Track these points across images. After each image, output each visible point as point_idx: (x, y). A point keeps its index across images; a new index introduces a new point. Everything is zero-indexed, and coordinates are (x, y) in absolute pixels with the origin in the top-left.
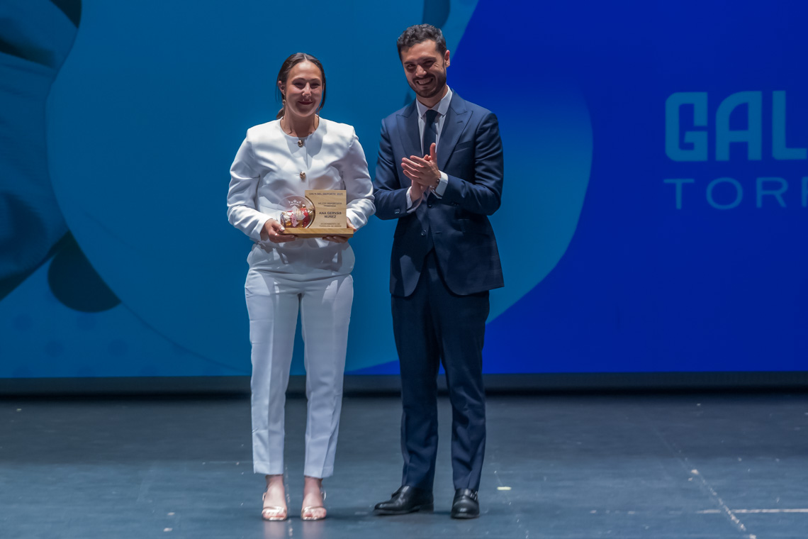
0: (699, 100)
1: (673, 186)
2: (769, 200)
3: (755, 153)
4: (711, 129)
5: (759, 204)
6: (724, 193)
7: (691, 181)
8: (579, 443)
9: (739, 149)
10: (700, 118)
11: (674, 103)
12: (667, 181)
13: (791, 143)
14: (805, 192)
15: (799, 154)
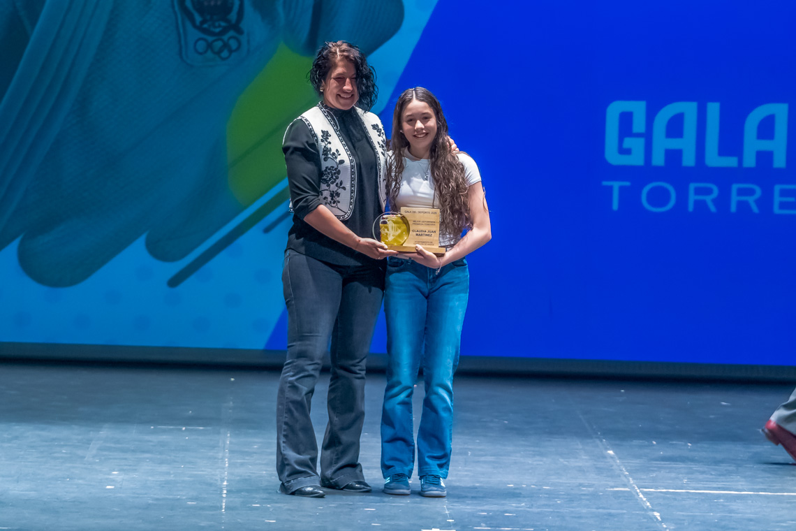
0: (638, 109)
5: (691, 208)
6: (659, 197)
8: (506, 422)
13: (724, 151)
14: (735, 199)
15: (731, 162)
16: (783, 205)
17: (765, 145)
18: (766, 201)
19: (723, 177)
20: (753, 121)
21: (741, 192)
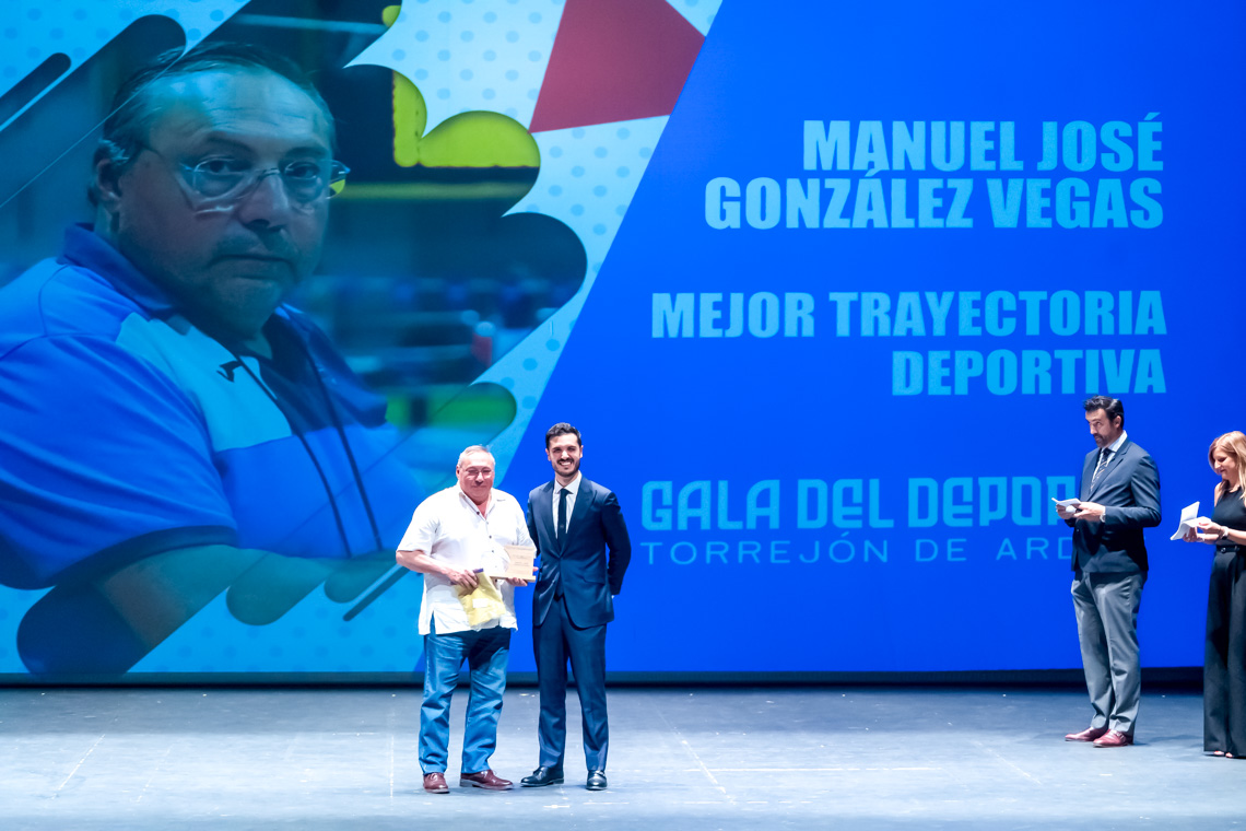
0: (666, 487)
1: (647, 548)
2: (715, 558)
3: (706, 525)
4: (674, 507)
5: (708, 560)
6: (683, 553)
7: (659, 544)
9: (694, 522)
10: (667, 499)
11: (648, 489)
12: (642, 544)
13: (732, 517)
14: (741, 553)
15: (737, 525)
16: (778, 557)
17: (763, 512)
18: (765, 554)
19: (732, 537)
20: (754, 493)
21: (746, 548)
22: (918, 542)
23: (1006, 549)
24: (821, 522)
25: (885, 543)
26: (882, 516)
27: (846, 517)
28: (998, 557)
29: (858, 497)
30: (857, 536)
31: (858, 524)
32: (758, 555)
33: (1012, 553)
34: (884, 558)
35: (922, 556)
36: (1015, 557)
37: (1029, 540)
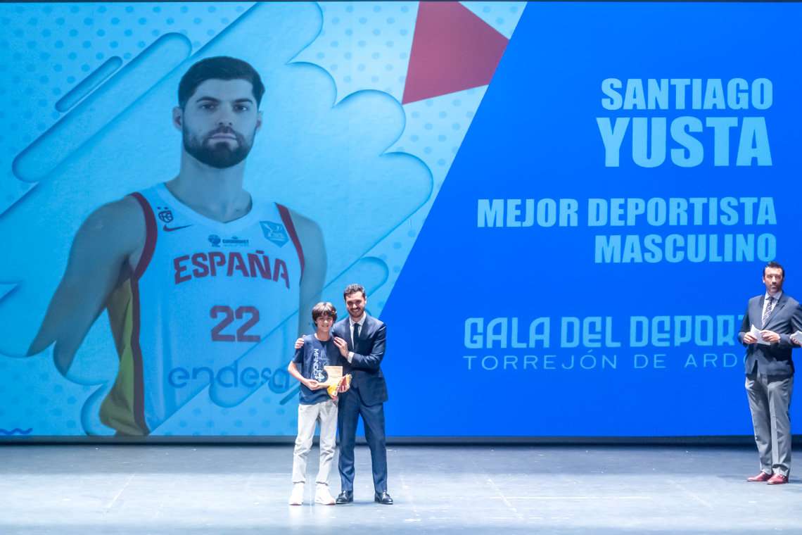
0: (480, 322)
1: (468, 359)
2: (509, 366)
3: (504, 345)
4: (485, 334)
5: (505, 367)
6: (490, 363)
7: (475, 357)
9: (497, 343)
10: (480, 329)
11: (468, 323)
12: (465, 357)
13: (520, 341)
14: (526, 363)
15: (524, 345)
16: (548, 365)
17: (539, 337)
18: (540, 364)
19: (520, 353)
20: (534, 326)
21: (528, 360)
22: (636, 356)
23: (691, 361)
24: (575, 344)
25: (615, 357)
26: (614, 340)
27: (591, 341)
28: (686, 366)
29: (598, 328)
30: (598, 352)
31: (598, 345)
32: (536, 364)
33: (694, 363)
34: (614, 366)
35: (638, 365)
36: (696, 366)
37: (705, 355)
